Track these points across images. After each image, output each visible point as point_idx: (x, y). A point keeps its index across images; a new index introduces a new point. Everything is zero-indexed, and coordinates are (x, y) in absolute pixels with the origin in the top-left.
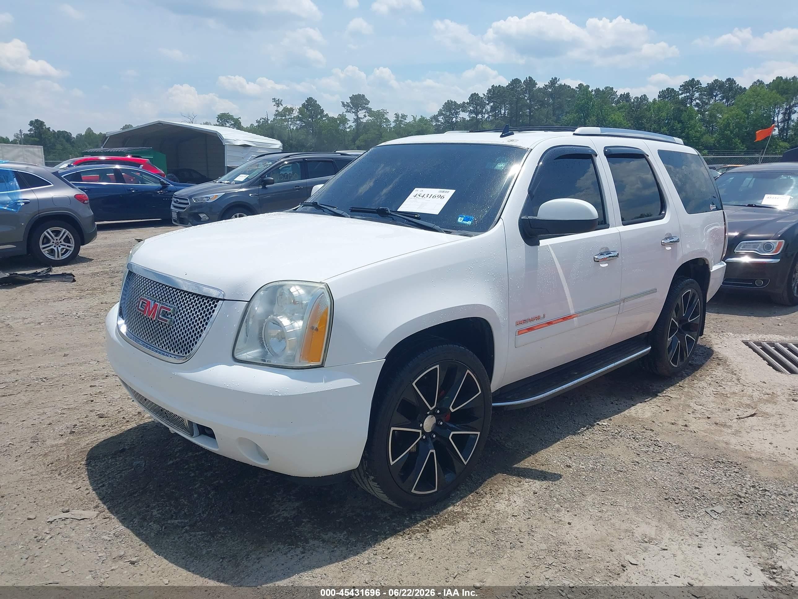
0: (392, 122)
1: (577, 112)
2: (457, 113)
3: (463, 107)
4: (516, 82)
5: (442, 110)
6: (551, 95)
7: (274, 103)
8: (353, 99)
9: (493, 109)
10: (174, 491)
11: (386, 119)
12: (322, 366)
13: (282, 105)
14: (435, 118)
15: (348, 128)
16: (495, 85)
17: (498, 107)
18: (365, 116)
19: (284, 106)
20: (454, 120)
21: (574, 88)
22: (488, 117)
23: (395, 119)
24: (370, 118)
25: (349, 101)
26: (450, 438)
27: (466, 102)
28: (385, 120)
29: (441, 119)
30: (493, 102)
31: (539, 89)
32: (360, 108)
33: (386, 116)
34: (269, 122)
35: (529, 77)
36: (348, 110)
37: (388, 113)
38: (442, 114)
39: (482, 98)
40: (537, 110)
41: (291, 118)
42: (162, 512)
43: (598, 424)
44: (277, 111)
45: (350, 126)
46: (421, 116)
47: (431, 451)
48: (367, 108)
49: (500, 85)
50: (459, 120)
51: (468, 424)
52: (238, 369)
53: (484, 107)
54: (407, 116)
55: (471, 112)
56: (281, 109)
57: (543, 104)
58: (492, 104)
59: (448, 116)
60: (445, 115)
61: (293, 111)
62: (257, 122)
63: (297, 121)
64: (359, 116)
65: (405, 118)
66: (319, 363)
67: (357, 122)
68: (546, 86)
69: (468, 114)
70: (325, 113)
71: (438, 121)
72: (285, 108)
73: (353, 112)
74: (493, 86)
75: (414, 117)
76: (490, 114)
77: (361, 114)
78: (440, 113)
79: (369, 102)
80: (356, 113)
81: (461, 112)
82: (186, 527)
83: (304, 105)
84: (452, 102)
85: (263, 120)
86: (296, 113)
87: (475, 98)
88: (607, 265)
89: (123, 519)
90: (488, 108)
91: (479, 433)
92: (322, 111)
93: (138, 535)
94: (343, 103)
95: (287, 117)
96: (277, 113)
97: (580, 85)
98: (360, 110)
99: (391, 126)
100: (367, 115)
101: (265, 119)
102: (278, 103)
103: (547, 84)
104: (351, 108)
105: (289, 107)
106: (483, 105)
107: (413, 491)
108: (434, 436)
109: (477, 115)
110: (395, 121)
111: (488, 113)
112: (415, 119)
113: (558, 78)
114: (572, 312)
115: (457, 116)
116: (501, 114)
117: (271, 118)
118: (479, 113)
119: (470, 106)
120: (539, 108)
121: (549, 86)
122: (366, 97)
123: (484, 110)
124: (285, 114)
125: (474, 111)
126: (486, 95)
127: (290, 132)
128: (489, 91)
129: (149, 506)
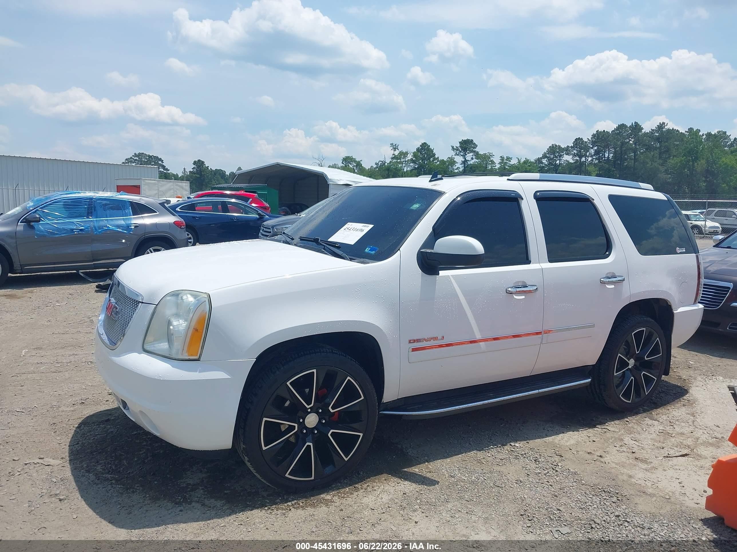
0: (497, 163)
1: (684, 155)
2: (560, 156)
3: (567, 150)
4: (622, 127)
5: (546, 153)
6: (658, 139)
7: (392, 148)
8: (462, 144)
9: (597, 153)
10: (123, 453)
11: (492, 161)
12: (198, 360)
13: (398, 149)
14: (539, 160)
15: (456, 169)
16: (600, 130)
17: (602, 151)
18: (472, 159)
19: (400, 150)
20: (558, 162)
21: (684, 132)
22: (592, 160)
23: (500, 161)
24: (477, 160)
25: (458, 145)
26: (329, 435)
27: (570, 146)
28: (490, 162)
29: (545, 161)
30: (597, 146)
31: (646, 134)
32: (468, 152)
33: (492, 159)
34: (386, 164)
35: (635, 123)
36: (456, 153)
37: (493, 155)
38: (546, 157)
39: (586, 142)
40: (642, 153)
41: (406, 161)
42: (104, 468)
43: (511, 445)
44: (394, 154)
45: (458, 168)
46: (526, 159)
47: (308, 444)
48: (475, 151)
49: (604, 131)
50: (562, 163)
51: (350, 425)
52: (145, 357)
53: (588, 151)
54: (511, 158)
55: (574, 155)
56: (397, 153)
57: (649, 148)
58: (596, 148)
59: (551, 159)
60: (549, 157)
61: (407, 155)
62: (376, 164)
63: (410, 163)
64: (466, 159)
65: (510, 160)
66: (196, 357)
67: (465, 164)
68: (653, 130)
69: (571, 157)
70: (436, 156)
71: (542, 163)
72: (400, 152)
73: (461, 155)
74: (597, 131)
75: (518, 159)
76: (594, 157)
77: (469, 156)
78: (544, 156)
79: (477, 146)
80: (464, 156)
81: (565, 156)
82: (113, 481)
83: (418, 149)
84: (556, 146)
85: (381, 163)
86: (410, 157)
87: (579, 142)
88: (524, 297)
89: (74, 469)
90: (592, 151)
91: (361, 435)
92: (434, 155)
93: (76, 482)
94: (453, 147)
95: (402, 160)
96: (393, 156)
97: (691, 129)
98: (468, 153)
99: (496, 168)
100: (474, 157)
101: (383, 162)
102: (395, 147)
103: (654, 128)
104: (460, 151)
105: (404, 152)
106: (587, 149)
107: (287, 475)
108: (316, 432)
109: (581, 157)
110: (500, 163)
111: (592, 156)
112: (519, 161)
113: (666, 123)
114: (478, 337)
115: (561, 158)
116: (605, 158)
117: (388, 161)
118: (583, 156)
119: (574, 149)
120: (644, 152)
121: (656, 131)
122: (474, 141)
123: (588, 154)
124: (400, 157)
125: (577, 154)
126: (590, 139)
127: (403, 173)
128: (594, 136)
129: (98, 462)
